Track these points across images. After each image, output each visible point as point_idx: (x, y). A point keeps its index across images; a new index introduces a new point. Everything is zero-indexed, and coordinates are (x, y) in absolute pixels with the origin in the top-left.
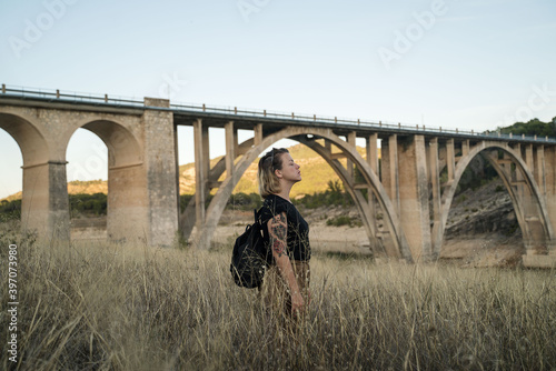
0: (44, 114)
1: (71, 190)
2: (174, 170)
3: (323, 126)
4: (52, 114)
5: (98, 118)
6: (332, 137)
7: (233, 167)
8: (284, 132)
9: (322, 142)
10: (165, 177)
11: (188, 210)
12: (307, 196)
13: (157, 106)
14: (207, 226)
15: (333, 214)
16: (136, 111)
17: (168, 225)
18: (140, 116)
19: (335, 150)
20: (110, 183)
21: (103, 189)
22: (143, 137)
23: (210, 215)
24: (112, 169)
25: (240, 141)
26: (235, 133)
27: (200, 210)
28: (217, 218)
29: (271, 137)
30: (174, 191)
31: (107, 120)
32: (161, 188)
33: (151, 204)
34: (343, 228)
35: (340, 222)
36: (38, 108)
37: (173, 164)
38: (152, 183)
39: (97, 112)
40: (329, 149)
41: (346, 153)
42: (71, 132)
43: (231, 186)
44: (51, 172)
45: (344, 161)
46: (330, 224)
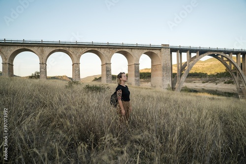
0: (133, 50)
1: (141, 71)
2: (170, 66)
3: (221, 51)
4: (135, 50)
5: (148, 51)
6: (224, 55)
7: (189, 65)
8: (206, 54)
9: (220, 56)
10: (168, 68)
11: (175, 78)
12: (218, 74)
13: (165, 47)
14: (180, 84)
15: (227, 80)
16: (159, 49)
17: (168, 82)
18: (160, 50)
19: (225, 59)
20: (152, 69)
21: (150, 71)
22: (161, 56)
23: (181, 80)
24: (152, 66)
25: (192, 57)
26: (190, 54)
27: (178, 78)
28: (184, 80)
29: (202, 55)
30: (170, 72)
31: (151, 51)
32: (166, 71)
33: (163, 76)
34: (230, 84)
35: (229, 83)
36: (131, 49)
37: (170, 64)
38: (164, 70)
39: (148, 49)
40: (223, 59)
41: (228, 60)
42: (140, 56)
43: (188, 71)
44: (135, 67)
45: (228, 63)
46: (225, 83)
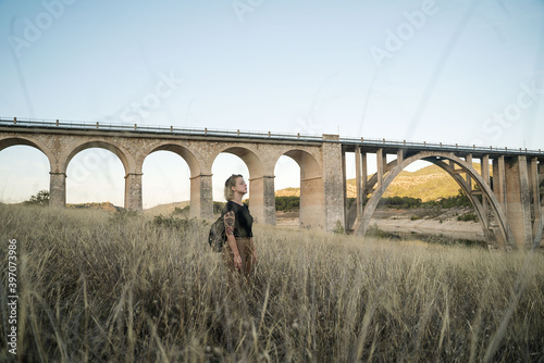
0: (261, 147)
1: (277, 194)
2: (342, 181)
3: (448, 151)
4: (266, 147)
5: (294, 148)
6: (455, 158)
7: (382, 179)
8: (418, 155)
9: (447, 162)
10: (337, 186)
11: (352, 207)
12: (444, 199)
13: (331, 140)
14: (362, 220)
15: (462, 212)
16: (318, 143)
17: (338, 216)
18: (320, 146)
19: (457, 167)
20: (302, 189)
21: (298, 194)
22: (321, 160)
23: (366, 211)
24: (304, 181)
25: (388, 162)
26: (384, 156)
27: (359, 208)
28: (372, 213)
29: (409, 159)
30: (342, 195)
31: (300, 150)
32: (333, 193)
33: (327, 203)
34: (469, 222)
35: (467, 219)
36: (257, 143)
37: (341, 178)
38: (327, 190)
39: (292, 145)
40: (453, 167)
41: (464, 169)
42: (275, 160)
43: (381, 192)
44: (265, 183)
45: (463, 175)
46: (459, 219)
